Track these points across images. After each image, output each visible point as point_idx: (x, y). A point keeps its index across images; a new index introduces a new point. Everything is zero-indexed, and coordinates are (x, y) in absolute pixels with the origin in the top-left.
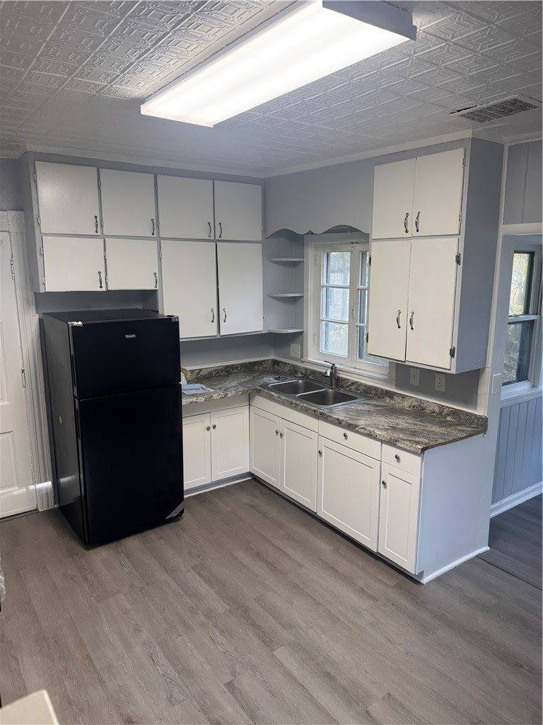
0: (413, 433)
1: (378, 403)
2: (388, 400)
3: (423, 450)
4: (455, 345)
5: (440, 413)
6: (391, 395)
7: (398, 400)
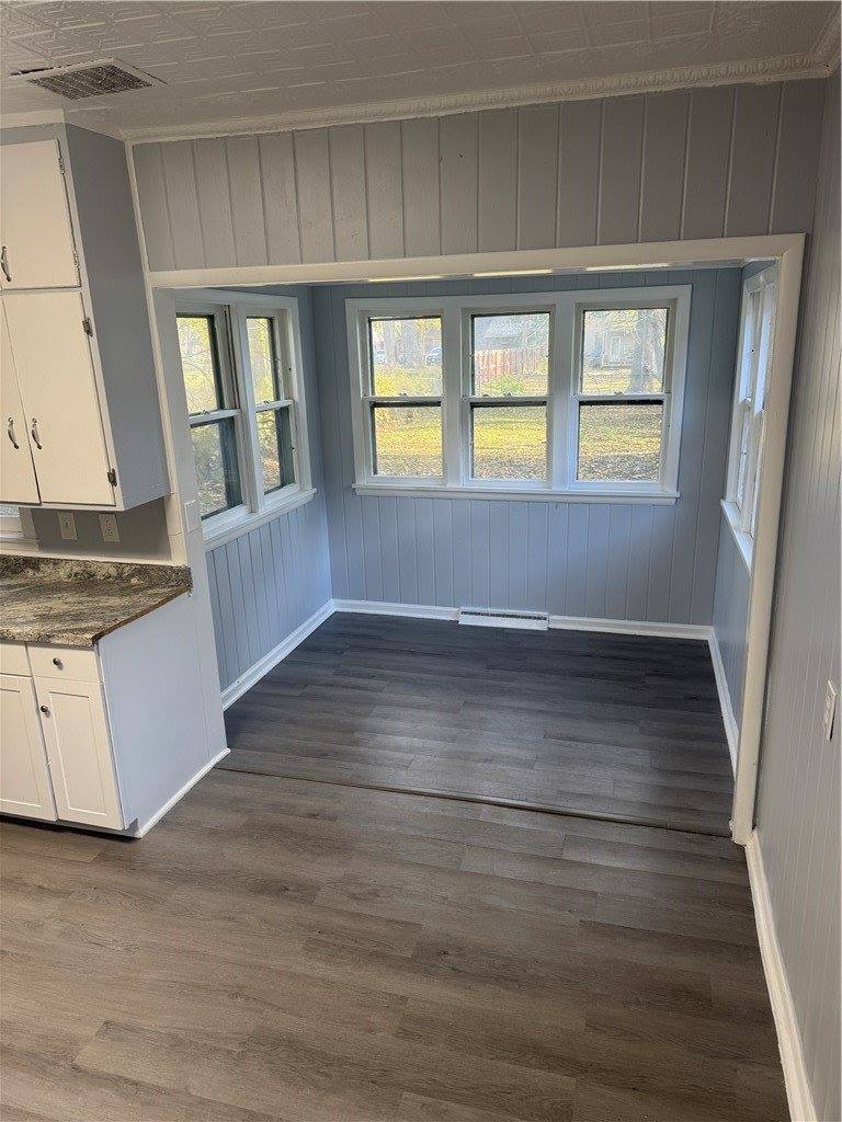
0: (78, 617)
1: (13, 582)
2: (31, 573)
3: (96, 639)
4: (114, 465)
5: (120, 576)
6: (33, 564)
7: (46, 569)
